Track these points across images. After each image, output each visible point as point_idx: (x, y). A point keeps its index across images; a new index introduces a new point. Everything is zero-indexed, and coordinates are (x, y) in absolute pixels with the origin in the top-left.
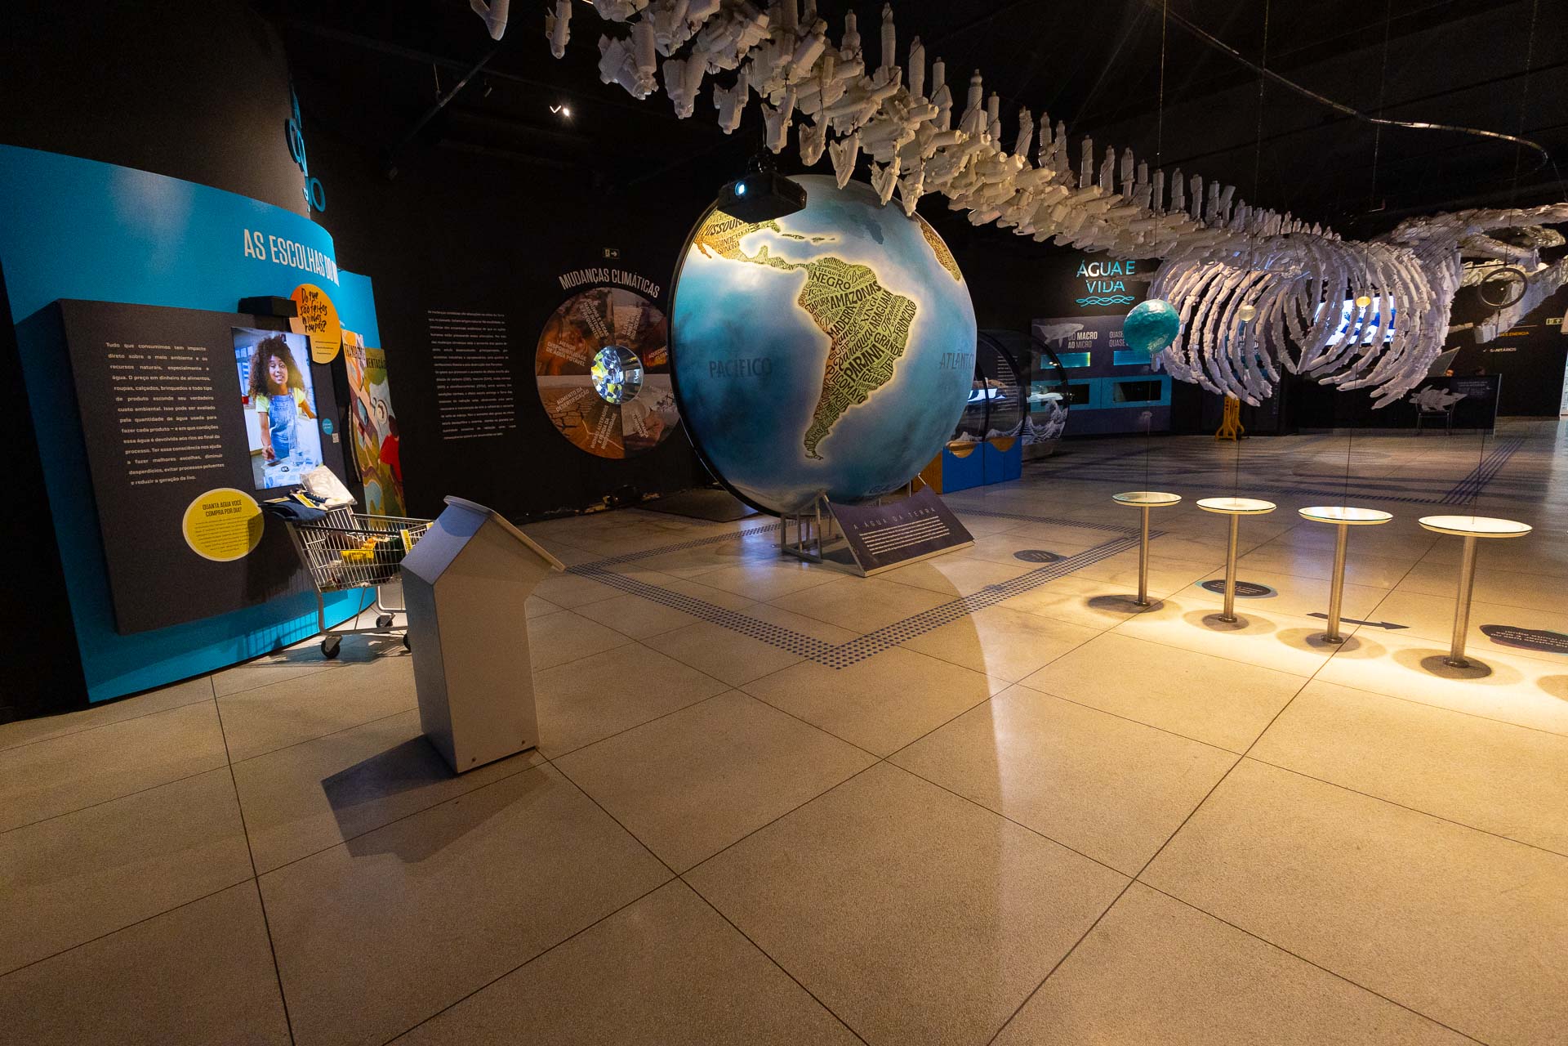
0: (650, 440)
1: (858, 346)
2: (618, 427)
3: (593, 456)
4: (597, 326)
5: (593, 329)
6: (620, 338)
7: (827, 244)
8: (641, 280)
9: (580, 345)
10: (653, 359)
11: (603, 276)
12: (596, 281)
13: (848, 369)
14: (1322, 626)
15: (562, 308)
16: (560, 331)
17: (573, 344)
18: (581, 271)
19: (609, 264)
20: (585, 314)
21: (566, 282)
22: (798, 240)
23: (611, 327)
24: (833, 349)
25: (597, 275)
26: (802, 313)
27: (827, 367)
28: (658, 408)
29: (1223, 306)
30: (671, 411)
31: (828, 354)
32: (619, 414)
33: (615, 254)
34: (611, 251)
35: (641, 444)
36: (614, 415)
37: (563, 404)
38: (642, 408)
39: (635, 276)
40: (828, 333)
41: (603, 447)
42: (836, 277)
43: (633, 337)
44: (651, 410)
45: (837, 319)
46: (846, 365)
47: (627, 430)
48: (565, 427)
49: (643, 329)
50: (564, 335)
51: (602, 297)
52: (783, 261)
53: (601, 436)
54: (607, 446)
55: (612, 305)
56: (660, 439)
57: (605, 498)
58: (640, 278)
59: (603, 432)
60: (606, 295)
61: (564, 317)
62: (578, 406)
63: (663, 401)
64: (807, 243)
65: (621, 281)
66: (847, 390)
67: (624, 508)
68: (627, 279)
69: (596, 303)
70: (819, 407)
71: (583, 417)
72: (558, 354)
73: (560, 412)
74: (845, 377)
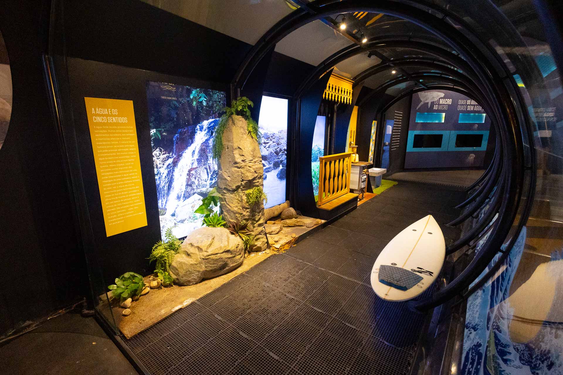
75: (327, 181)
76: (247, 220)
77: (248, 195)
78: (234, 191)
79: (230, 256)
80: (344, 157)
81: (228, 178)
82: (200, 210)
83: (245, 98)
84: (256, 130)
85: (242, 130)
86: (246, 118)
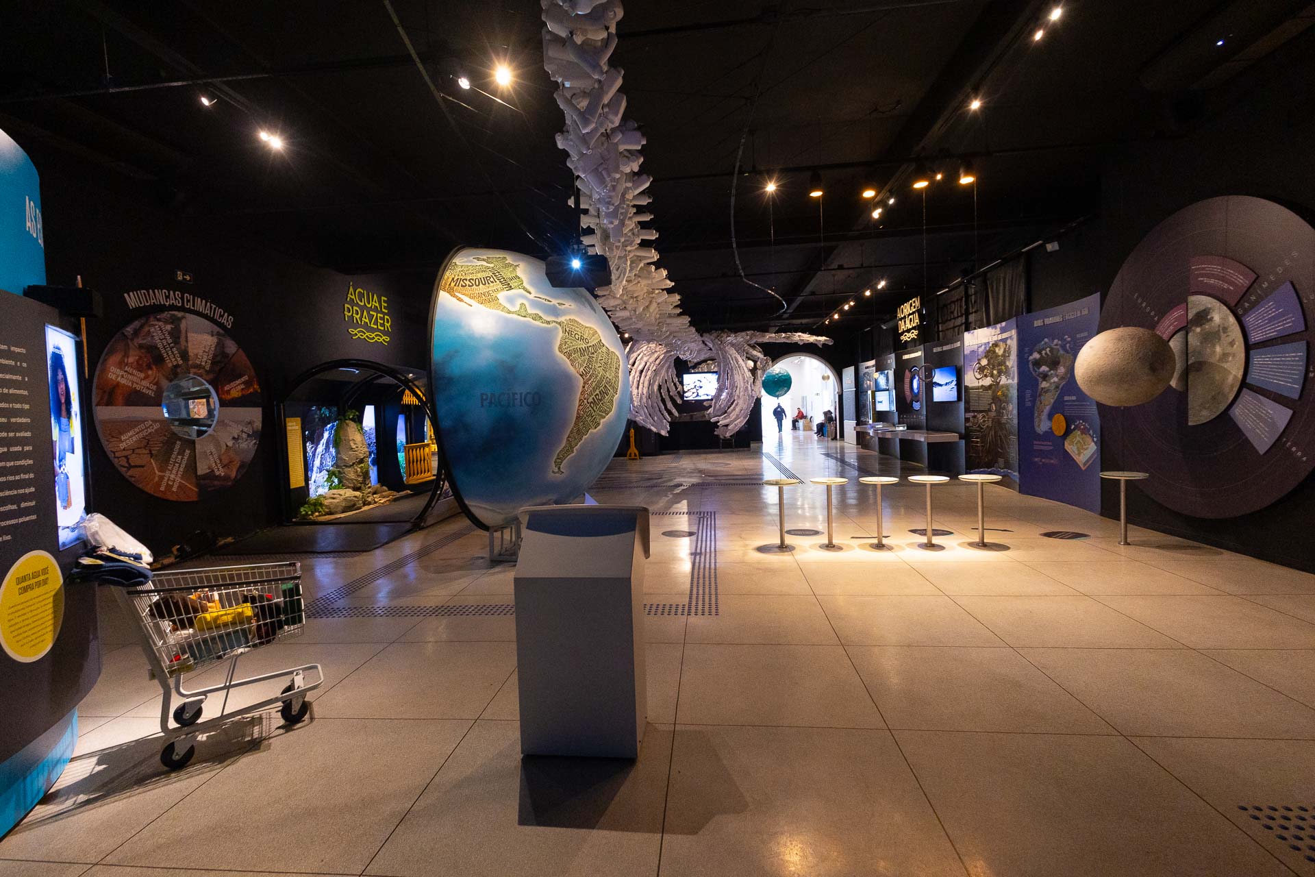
0: (226, 478)
1: (598, 386)
2: (192, 465)
3: (164, 500)
4: (170, 353)
5: (165, 355)
6: (195, 368)
7: (567, 308)
8: (215, 309)
9: (150, 372)
10: (228, 392)
11: (174, 298)
12: (167, 304)
13: (592, 402)
14: (875, 541)
15: (129, 330)
16: (126, 355)
17: (141, 371)
18: (151, 291)
19: (182, 287)
20: (156, 338)
21: (133, 300)
22: (547, 302)
23: (184, 355)
24: (584, 387)
25: (167, 297)
26: (562, 359)
27: (580, 400)
28: (234, 443)
29: (641, 372)
30: (246, 447)
31: (581, 391)
32: (193, 450)
33: (188, 278)
34: (184, 275)
35: (216, 483)
36: (188, 452)
37: (129, 439)
38: (217, 445)
39: (208, 304)
40: (580, 375)
41: (174, 489)
42: (580, 334)
43: (208, 367)
44: (227, 446)
45: (585, 365)
46: (591, 400)
47: (202, 469)
48: (130, 467)
49: (218, 359)
50: (131, 360)
51: (176, 321)
52: (540, 317)
53: (173, 476)
54: (179, 487)
55: (186, 331)
56: (236, 477)
57: (174, 549)
58: (214, 306)
59: (174, 472)
60: (180, 319)
61: (132, 340)
62: (146, 443)
63: (239, 436)
64: (554, 305)
65: (194, 306)
66: (590, 418)
67: (199, 557)
68: (200, 305)
69: (169, 327)
70: (572, 432)
71: (152, 455)
72: (123, 381)
73: (124, 449)
74: (590, 409)
75: (411, 464)
76: (361, 483)
77: (361, 468)
78: (351, 466)
79: (356, 499)
80: (424, 446)
81: (347, 459)
82: (327, 481)
83: (354, 411)
84: (362, 428)
85: (354, 429)
86: (355, 422)
